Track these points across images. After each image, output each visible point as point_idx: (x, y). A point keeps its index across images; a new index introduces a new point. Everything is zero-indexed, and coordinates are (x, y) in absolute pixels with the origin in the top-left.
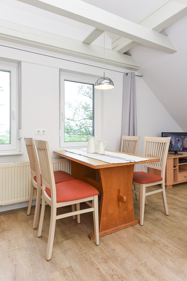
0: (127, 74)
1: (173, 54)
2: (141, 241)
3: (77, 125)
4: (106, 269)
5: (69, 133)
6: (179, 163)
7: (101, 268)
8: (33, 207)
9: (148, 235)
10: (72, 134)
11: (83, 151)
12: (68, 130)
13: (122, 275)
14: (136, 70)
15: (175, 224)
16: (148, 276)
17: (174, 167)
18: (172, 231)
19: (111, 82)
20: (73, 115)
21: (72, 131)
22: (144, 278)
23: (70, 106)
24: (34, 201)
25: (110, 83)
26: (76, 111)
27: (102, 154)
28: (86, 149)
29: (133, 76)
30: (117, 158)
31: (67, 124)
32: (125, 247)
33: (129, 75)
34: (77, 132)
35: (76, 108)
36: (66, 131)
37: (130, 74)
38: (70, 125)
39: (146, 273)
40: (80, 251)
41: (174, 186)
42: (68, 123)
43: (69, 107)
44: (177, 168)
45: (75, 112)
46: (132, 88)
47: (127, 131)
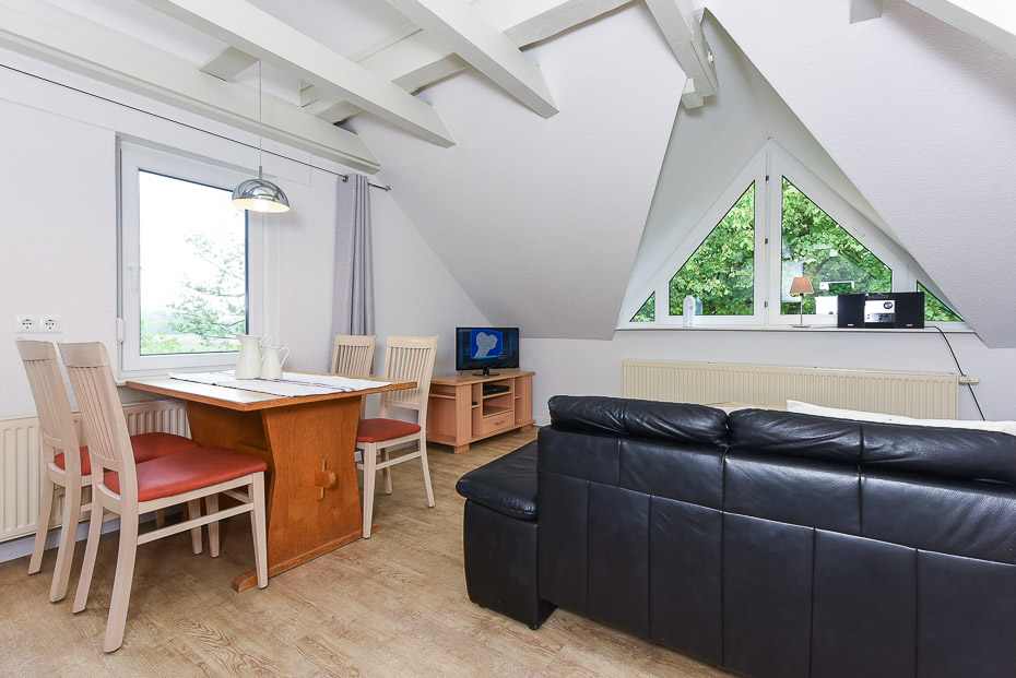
0: (346, 178)
1: (449, 149)
2: (342, 576)
3: (232, 309)
4: (225, 657)
5: (201, 334)
6: (484, 395)
7: (210, 662)
8: (50, 554)
9: (361, 561)
10: (216, 335)
11: (227, 377)
12: (199, 323)
13: (264, 658)
14: (373, 171)
15: (433, 526)
16: (330, 641)
17: (474, 403)
18: (418, 542)
19: (278, 195)
20: (220, 279)
21: (216, 327)
22: (320, 648)
23: (207, 248)
24: (53, 532)
25: (276, 196)
26: (229, 264)
27: (276, 380)
28: (233, 372)
29: (364, 187)
30: (317, 385)
31: (196, 304)
32: (293, 599)
33: (352, 181)
34: (233, 329)
35: (229, 257)
36: (193, 326)
37: (354, 180)
38: (207, 308)
39: (327, 638)
40: (155, 641)
41: (472, 445)
42: (200, 303)
43: (202, 251)
44: (481, 405)
45: (224, 267)
46: (358, 216)
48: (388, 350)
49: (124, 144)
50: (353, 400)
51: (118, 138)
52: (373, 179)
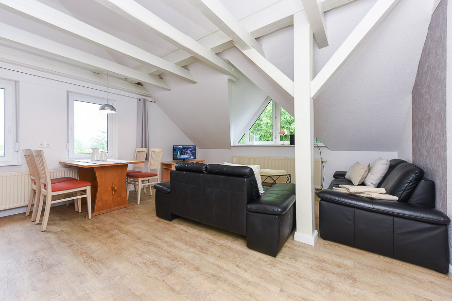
0: (140, 100)
14: (150, 97)
19: (113, 108)
29: (145, 102)
33: (142, 100)
47: (141, 144)
48: (151, 152)
49: (69, 93)
50: (125, 166)
51: (68, 92)
52: (148, 99)
